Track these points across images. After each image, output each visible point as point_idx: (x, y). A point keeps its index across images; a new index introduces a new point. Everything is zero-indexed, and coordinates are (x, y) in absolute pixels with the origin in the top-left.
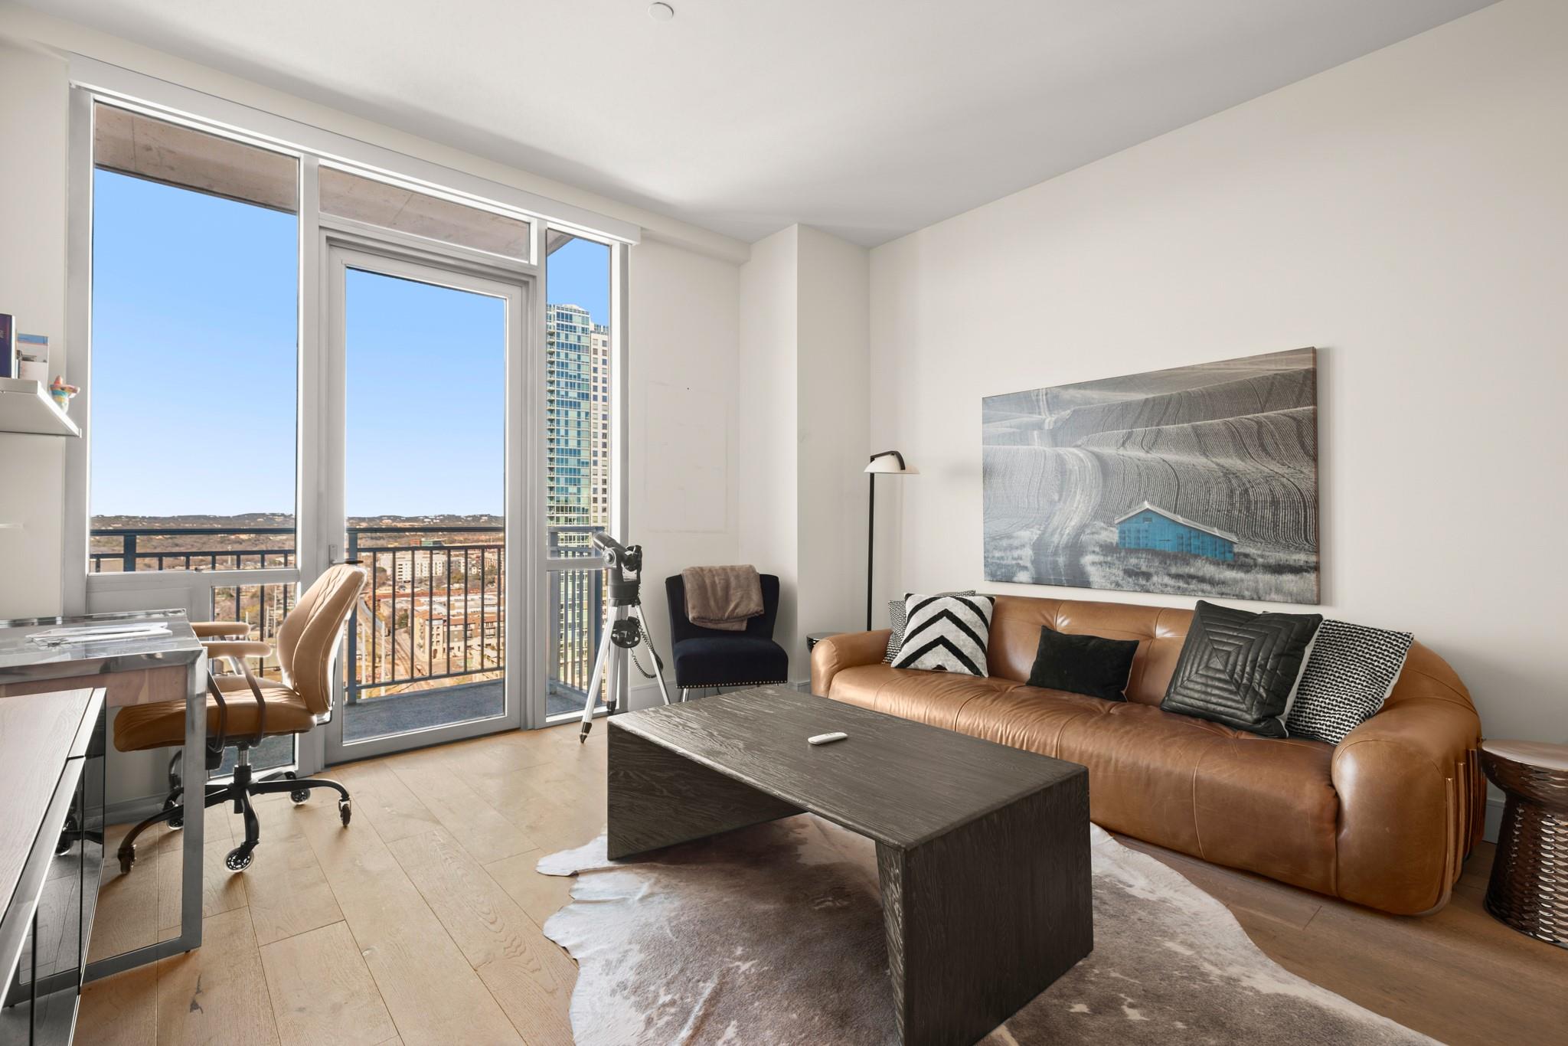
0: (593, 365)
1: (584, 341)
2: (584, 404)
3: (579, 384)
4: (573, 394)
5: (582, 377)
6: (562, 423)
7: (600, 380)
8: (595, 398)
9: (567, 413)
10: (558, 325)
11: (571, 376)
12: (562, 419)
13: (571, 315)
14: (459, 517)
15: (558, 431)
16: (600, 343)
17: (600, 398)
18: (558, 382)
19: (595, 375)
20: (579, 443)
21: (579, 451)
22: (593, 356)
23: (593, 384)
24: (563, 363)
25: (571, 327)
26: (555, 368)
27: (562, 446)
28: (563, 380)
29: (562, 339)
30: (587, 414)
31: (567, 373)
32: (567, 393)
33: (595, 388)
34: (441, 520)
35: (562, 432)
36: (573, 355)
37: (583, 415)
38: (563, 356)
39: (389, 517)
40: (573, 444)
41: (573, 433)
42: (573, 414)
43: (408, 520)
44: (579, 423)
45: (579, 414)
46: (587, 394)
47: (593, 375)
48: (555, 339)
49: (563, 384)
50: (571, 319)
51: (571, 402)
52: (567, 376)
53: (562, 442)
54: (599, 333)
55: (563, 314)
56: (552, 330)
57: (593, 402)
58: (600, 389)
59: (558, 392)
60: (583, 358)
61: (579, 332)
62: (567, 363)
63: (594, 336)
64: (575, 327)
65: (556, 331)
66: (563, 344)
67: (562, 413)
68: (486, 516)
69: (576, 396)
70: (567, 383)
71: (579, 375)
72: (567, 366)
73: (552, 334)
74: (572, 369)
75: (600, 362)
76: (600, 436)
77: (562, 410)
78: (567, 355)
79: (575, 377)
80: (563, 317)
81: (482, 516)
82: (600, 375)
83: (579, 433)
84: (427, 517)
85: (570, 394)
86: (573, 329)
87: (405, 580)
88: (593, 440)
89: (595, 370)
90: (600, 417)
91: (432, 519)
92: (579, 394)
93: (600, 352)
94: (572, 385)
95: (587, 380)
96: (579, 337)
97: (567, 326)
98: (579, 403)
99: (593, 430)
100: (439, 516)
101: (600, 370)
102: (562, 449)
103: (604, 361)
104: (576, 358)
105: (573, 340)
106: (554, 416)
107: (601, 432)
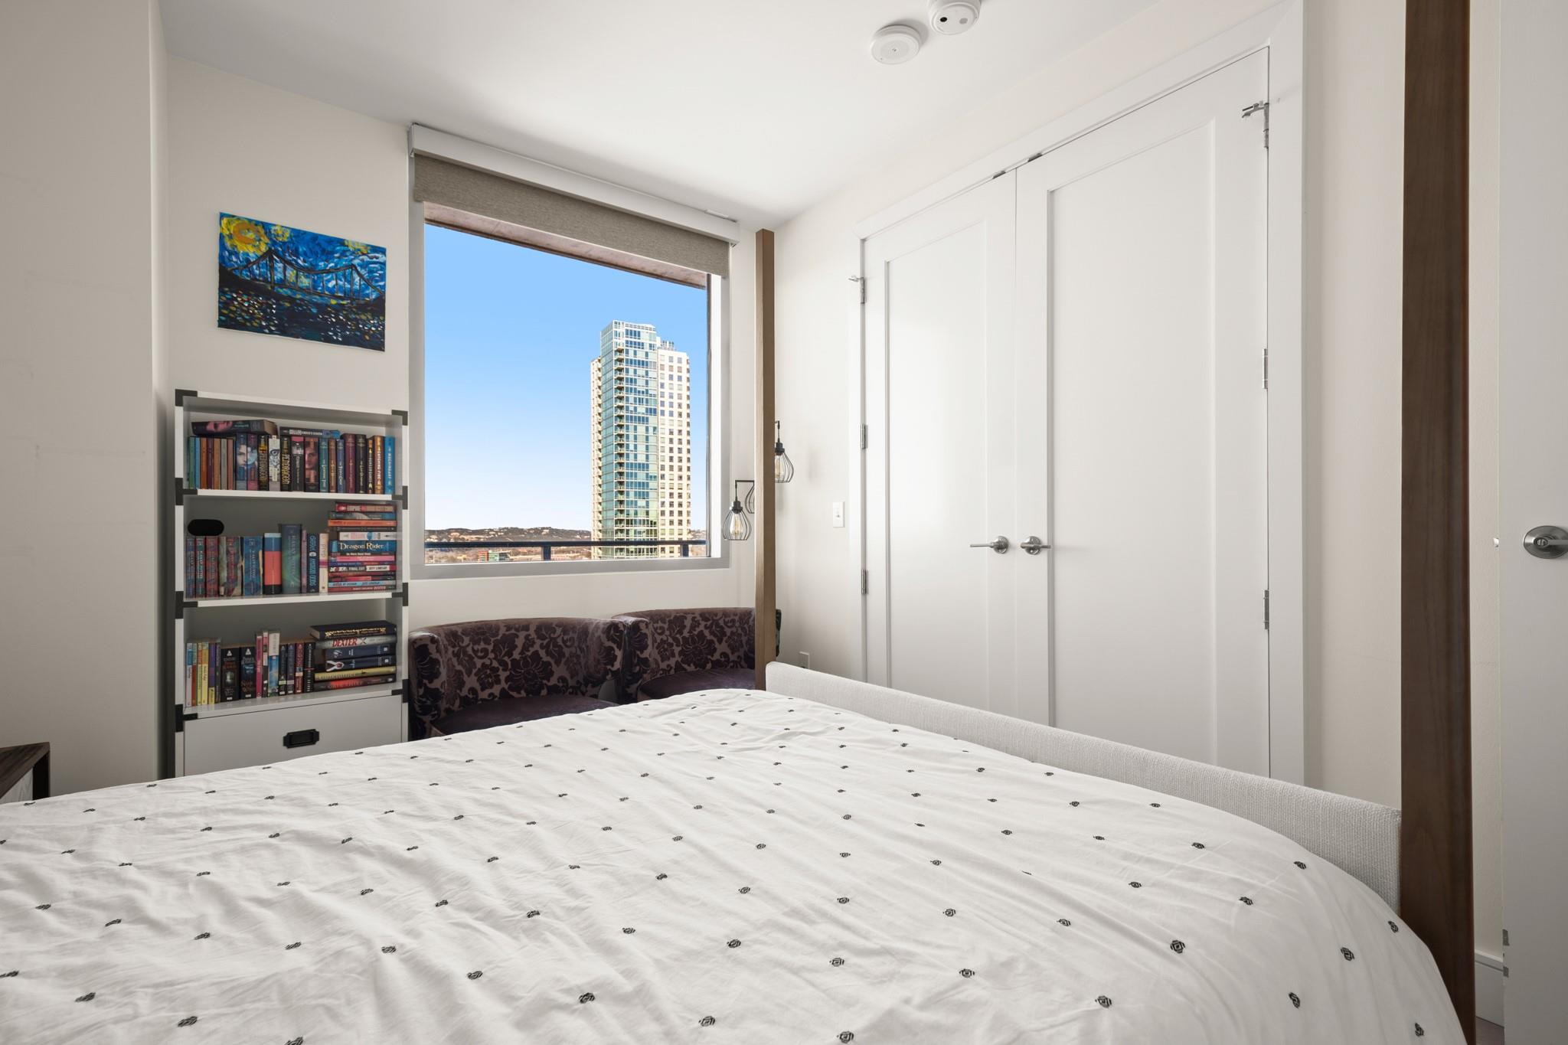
0: (660, 381)
1: (652, 357)
2: (652, 419)
3: (647, 400)
4: (641, 409)
5: (650, 392)
6: (631, 438)
7: (667, 395)
8: (663, 413)
9: (635, 428)
10: (627, 342)
11: (639, 392)
12: (631, 434)
13: (639, 332)
14: (522, 529)
15: (628, 445)
16: (667, 359)
17: (667, 413)
18: (627, 398)
19: (662, 390)
20: (647, 457)
21: (648, 465)
22: (660, 372)
23: (660, 399)
24: (631, 379)
25: (639, 343)
26: (624, 384)
27: (632, 460)
28: (632, 396)
29: (631, 356)
30: (655, 429)
31: (635, 389)
32: (635, 408)
33: (663, 404)
34: (506, 533)
35: (632, 447)
36: (641, 371)
37: (651, 430)
39: (457, 530)
40: (641, 459)
41: (641, 448)
42: (641, 428)
43: (475, 532)
44: (647, 438)
45: (647, 429)
46: (655, 410)
47: (660, 390)
48: (623, 356)
49: (631, 400)
50: (639, 336)
51: (639, 417)
52: (635, 392)
53: (632, 457)
54: (665, 349)
55: (631, 331)
56: (621, 347)
57: (660, 417)
58: (667, 404)
59: (627, 407)
60: (651, 374)
61: (647, 347)
62: (635, 379)
63: (661, 352)
64: (643, 343)
65: (625, 348)
66: (631, 360)
68: (547, 528)
69: (644, 411)
70: (635, 399)
71: (647, 390)
72: (635, 382)
73: (620, 351)
74: (640, 384)
75: (667, 377)
76: (667, 450)
77: (631, 425)
78: (635, 371)
79: (643, 392)
80: (631, 334)
81: (543, 528)
82: (667, 391)
83: (647, 447)
84: (491, 530)
85: (639, 410)
86: (641, 345)
88: (660, 454)
89: (662, 386)
90: (667, 432)
91: (497, 532)
92: (647, 409)
93: (667, 368)
94: (641, 401)
95: (655, 396)
96: (647, 354)
97: (635, 343)
98: (647, 418)
99: (660, 445)
100: (503, 529)
101: (667, 386)
102: (632, 464)
103: (671, 377)
104: (644, 374)
105: (641, 356)
106: (623, 432)
107: (667, 446)
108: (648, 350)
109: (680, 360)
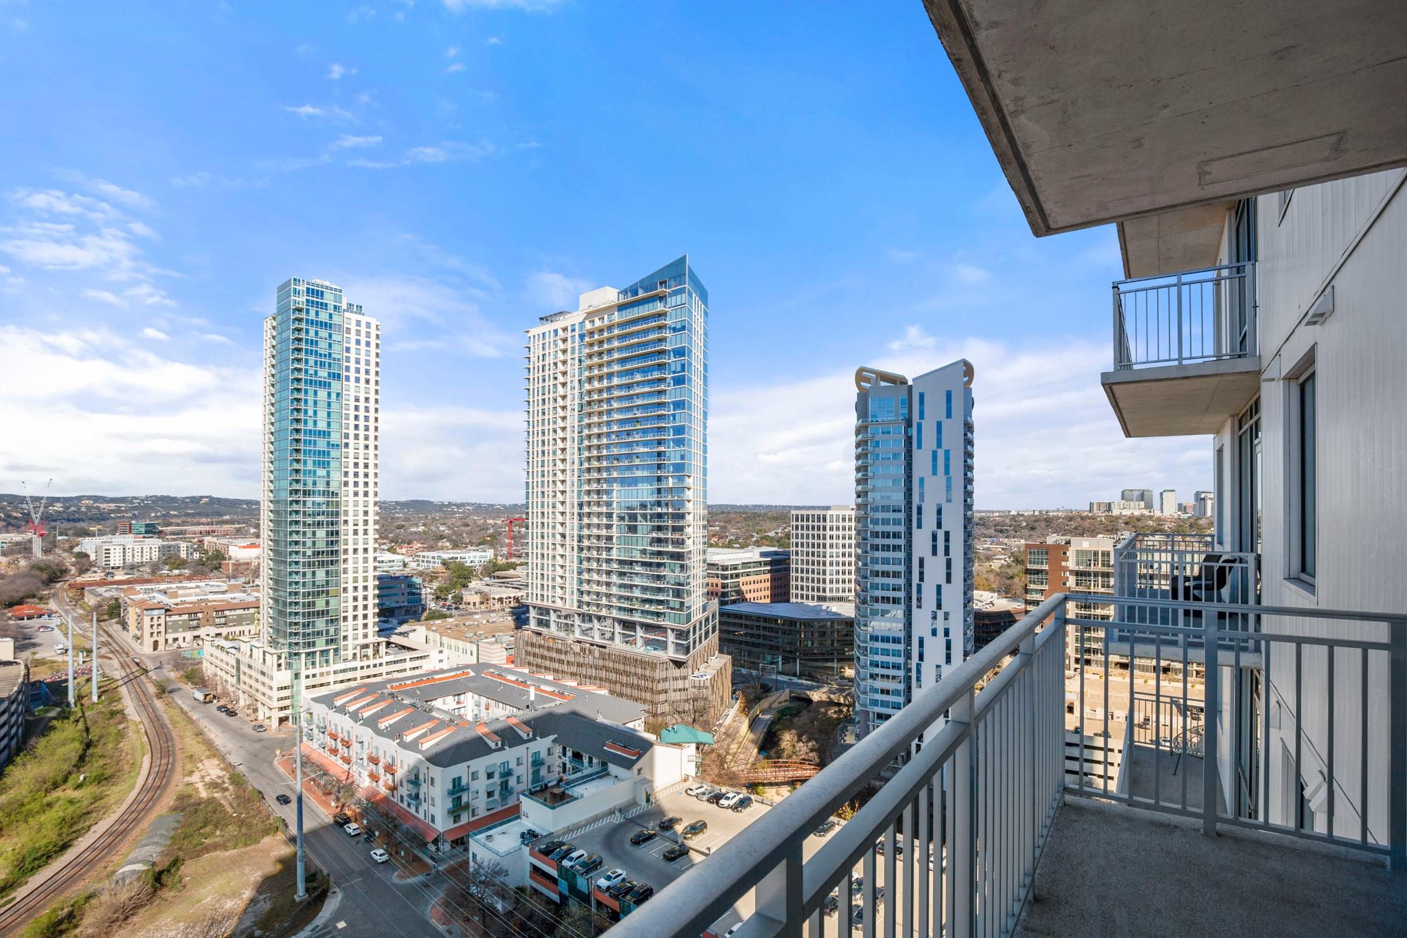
0: (345, 345)
1: (336, 319)
2: (335, 386)
3: (330, 364)
4: (323, 373)
5: (333, 356)
6: (311, 403)
7: (353, 360)
8: (348, 379)
9: (316, 393)
10: (308, 301)
11: (321, 355)
12: (311, 399)
13: (322, 292)
15: (306, 411)
16: (353, 323)
17: (352, 379)
18: (307, 361)
19: (348, 355)
20: (329, 424)
21: (329, 433)
22: (345, 335)
23: (345, 364)
24: (312, 340)
25: (322, 303)
26: (303, 346)
27: (310, 426)
28: (312, 359)
29: (312, 316)
30: (338, 394)
31: (316, 351)
32: (316, 372)
33: (348, 369)
34: (154, 502)
35: (311, 413)
36: (323, 333)
37: (334, 396)
38: (312, 333)
39: (89, 498)
40: (322, 426)
41: (322, 414)
42: (322, 394)
43: (113, 500)
44: (329, 404)
45: (329, 395)
46: (339, 375)
47: (345, 354)
48: (303, 315)
49: (311, 363)
50: (322, 295)
51: (320, 382)
52: (316, 354)
53: (310, 423)
54: (352, 312)
55: (313, 290)
56: (300, 306)
57: (344, 383)
58: (352, 370)
59: (306, 371)
60: (334, 337)
61: (331, 308)
62: (317, 341)
63: (347, 315)
64: (326, 304)
65: (305, 307)
66: (312, 321)
67: (311, 393)
68: (207, 497)
69: (326, 375)
70: (316, 362)
71: (330, 354)
72: (317, 344)
73: (300, 310)
74: (323, 346)
75: (353, 341)
76: (352, 417)
77: (311, 390)
78: (317, 333)
79: (325, 356)
80: (313, 293)
81: (202, 497)
82: (353, 355)
83: (329, 414)
84: (136, 498)
85: (320, 373)
86: (324, 306)
87: (112, 565)
88: (344, 421)
89: (348, 350)
90: (352, 399)
91: (143, 500)
92: (329, 373)
93: (353, 332)
94: (322, 364)
95: (339, 360)
96: (331, 315)
97: (317, 302)
98: (330, 383)
99: (344, 412)
101: (353, 350)
102: (310, 430)
103: (358, 342)
104: (327, 336)
105: (324, 317)
106: (302, 396)
107: (352, 413)
108: (332, 312)
109: (368, 325)
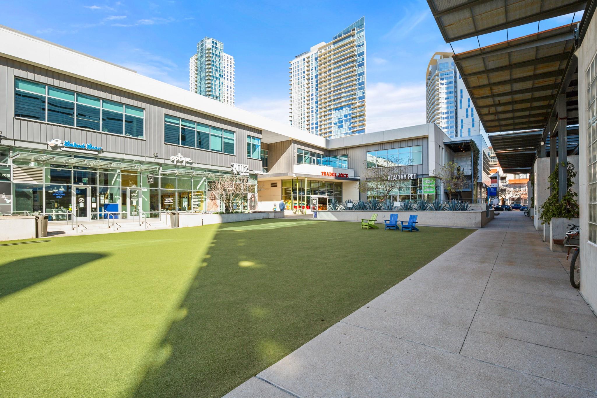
0: (224, 65)
1: (221, 55)
2: (221, 79)
3: (219, 71)
4: (217, 74)
5: (220, 68)
6: (214, 85)
7: (226, 72)
10: (212, 46)
12: (213, 83)
15: (212, 87)
16: (226, 57)
17: (226, 79)
21: (219, 97)
22: (224, 61)
23: (224, 72)
29: (214, 52)
30: (222, 83)
31: (215, 65)
32: (215, 73)
33: (225, 74)
35: (214, 88)
36: (217, 59)
38: (214, 58)
40: (217, 94)
41: (217, 90)
42: (217, 82)
44: (219, 86)
45: (219, 83)
46: (222, 76)
49: (214, 69)
50: (217, 44)
51: (216, 77)
53: (214, 92)
54: (226, 52)
57: (224, 79)
60: (221, 61)
61: (219, 49)
62: (215, 62)
67: (214, 81)
70: (215, 69)
73: (210, 48)
74: (217, 64)
77: (214, 80)
79: (218, 68)
80: (214, 43)
82: (226, 69)
86: (217, 48)
88: (224, 94)
89: (224, 67)
90: (226, 86)
92: (219, 75)
93: (226, 61)
94: (217, 71)
95: (222, 70)
96: (219, 53)
97: (215, 47)
98: (219, 78)
99: (224, 90)
101: (226, 67)
103: (228, 65)
104: (218, 60)
105: (217, 53)
106: (210, 81)
107: (226, 92)
108: (220, 51)
109: (231, 59)
